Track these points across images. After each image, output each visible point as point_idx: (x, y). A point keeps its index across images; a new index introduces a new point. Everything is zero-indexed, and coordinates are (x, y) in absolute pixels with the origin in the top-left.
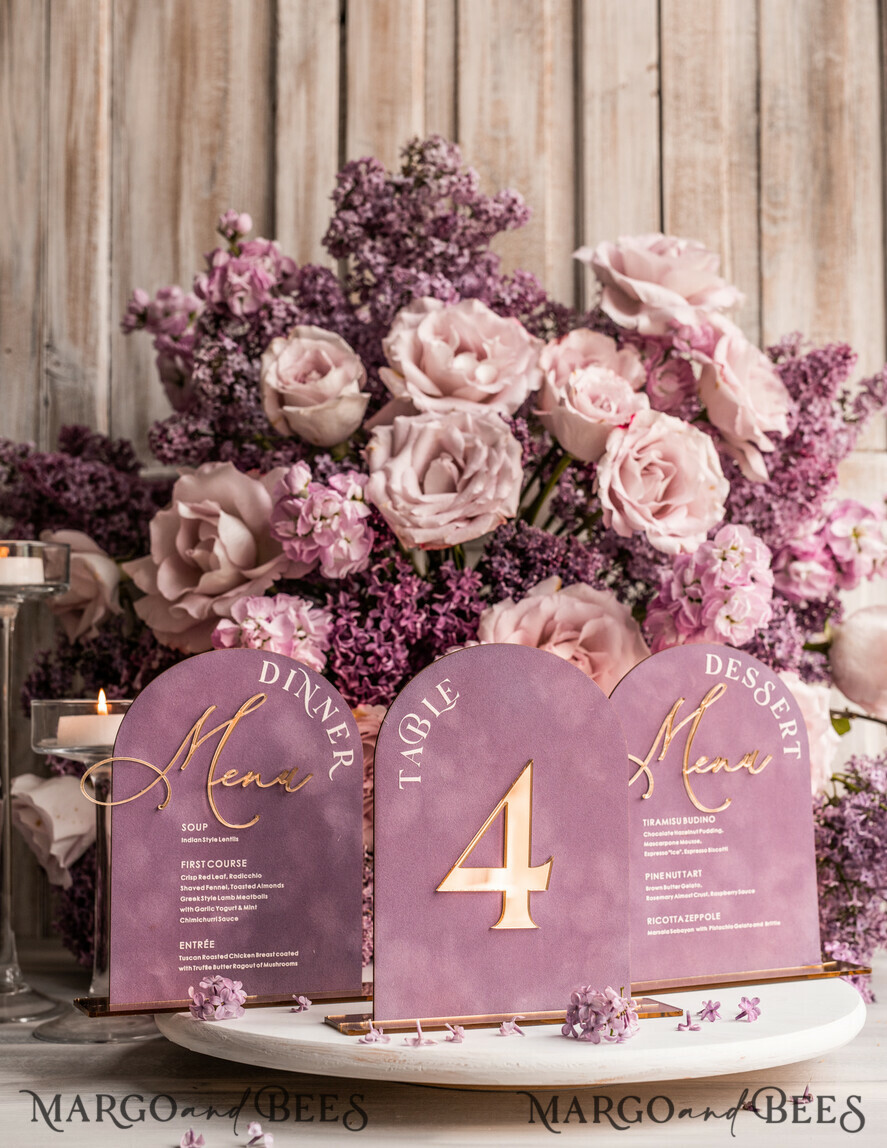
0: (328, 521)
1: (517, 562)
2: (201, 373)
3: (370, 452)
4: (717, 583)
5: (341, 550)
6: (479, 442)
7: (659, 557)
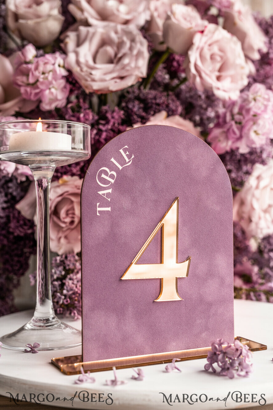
0: (46, 75)
1: (142, 105)
3: (66, 44)
4: (252, 113)
5: (52, 93)
6: (125, 39)
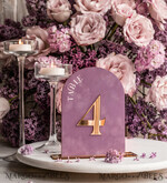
2: (33, 6)
3: (71, 23)
5: (63, 46)
7: (139, 48)
